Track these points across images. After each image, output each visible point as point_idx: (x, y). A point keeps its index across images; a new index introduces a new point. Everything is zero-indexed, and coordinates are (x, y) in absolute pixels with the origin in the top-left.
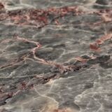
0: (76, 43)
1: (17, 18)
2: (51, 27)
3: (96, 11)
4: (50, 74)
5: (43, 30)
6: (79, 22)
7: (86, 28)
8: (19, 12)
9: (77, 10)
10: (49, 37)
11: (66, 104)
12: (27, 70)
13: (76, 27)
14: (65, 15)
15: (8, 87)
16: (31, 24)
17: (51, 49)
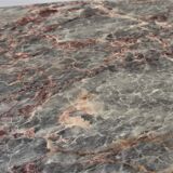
0: (96, 59)
2: (83, 51)
5: (78, 52)
6: (98, 48)
8: (64, 43)
9: (97, 41)
11: (92, 92)
12: (70, 74)
13: (96, 50)
15: (60, 83)
16: (71, 49)
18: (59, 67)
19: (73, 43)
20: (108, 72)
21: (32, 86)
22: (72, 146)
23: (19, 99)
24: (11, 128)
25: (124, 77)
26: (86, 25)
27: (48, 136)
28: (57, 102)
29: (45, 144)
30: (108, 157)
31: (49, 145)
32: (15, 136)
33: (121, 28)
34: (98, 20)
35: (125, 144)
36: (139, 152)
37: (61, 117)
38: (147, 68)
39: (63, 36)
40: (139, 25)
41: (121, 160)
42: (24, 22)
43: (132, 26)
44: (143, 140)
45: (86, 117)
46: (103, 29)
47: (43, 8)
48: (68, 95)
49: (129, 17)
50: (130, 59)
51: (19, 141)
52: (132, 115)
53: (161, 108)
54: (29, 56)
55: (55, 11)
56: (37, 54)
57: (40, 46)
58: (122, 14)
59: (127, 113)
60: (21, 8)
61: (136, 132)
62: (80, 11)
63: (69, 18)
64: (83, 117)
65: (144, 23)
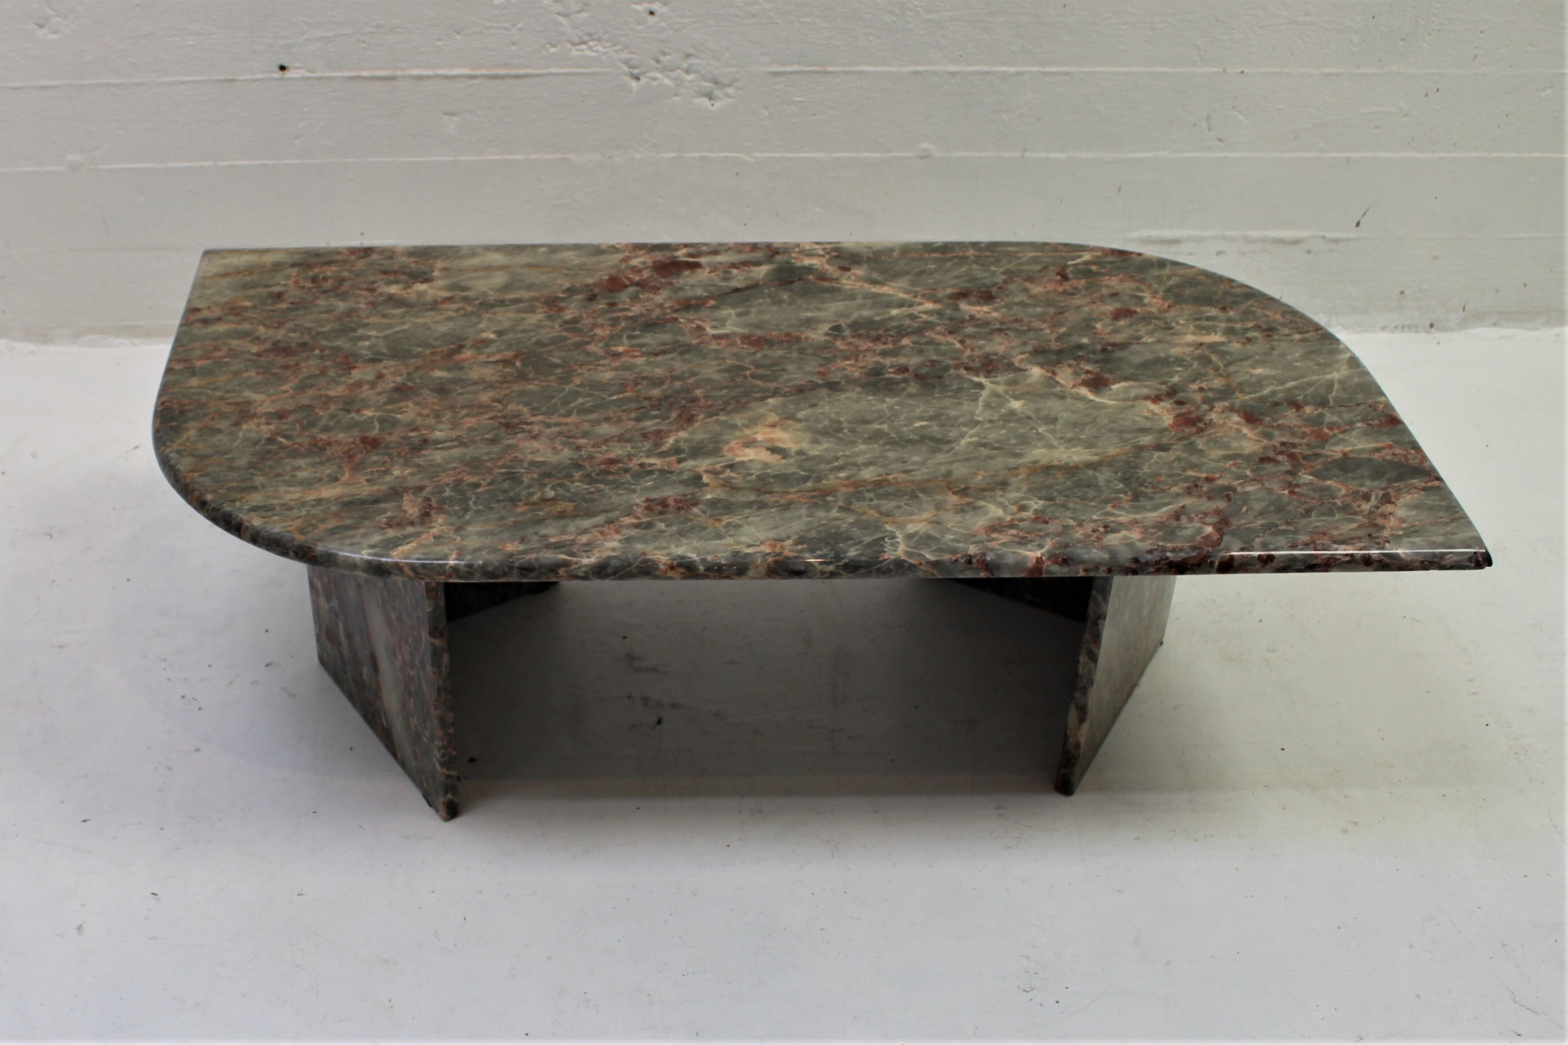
0: (800, 368)
1: (724, 342)
2: (769, 353)
3: (827, 338)
4: (769, 395)
5: (759, 355)
6: (805, 349)
7: (814, 355)
8: (726, 336)
9: (803, 336)
10: (766, 362)
11: (788, 418)
12: (742, 389)
13: (801, 354)
14: (787, 341)
15: (720, 402)
16: (743, 348)
17: (770, 372)
18: (716, 377)
19: (746, 338)
20: (824, 391)
21: (663, 403)
22: (749, 482)
23: (638, 420)
24: (630, 457)
25: (858, 401)
26: (779, 302)
27: (703, 468)
28: (717, 428)
29: (700, 477)
30: (813, 497)
31: (706, 479)
32: (641, 465)
33: (866, 313)
34: (808, 292)
35: (845, 486)
36: (871, 495)
37: (726, 448)
38: (913, 388)
39: (722, 322)
40: (915, 310)
41: (835, 502)
42: (615, 284)
43: (894, 312)
44: (879, 484)
45: (774, 450)
46: (822, 314)
47: (659, 256)
48: (738, 420)
49: (891, 289)
50: (877, 372)
51: (651, 472)
52: (864, 452)
53: (924, 448)
54: (643, 355)
55: (694, 266)
56: (663, 352)
57: (666, 337)
58: (875, 282)
59: (856, 449)
60: (597, 251)
61: (868, 474)
62: (764, 269)
63: (734, 284)
64: (768, 449)
65: (930, 306)
